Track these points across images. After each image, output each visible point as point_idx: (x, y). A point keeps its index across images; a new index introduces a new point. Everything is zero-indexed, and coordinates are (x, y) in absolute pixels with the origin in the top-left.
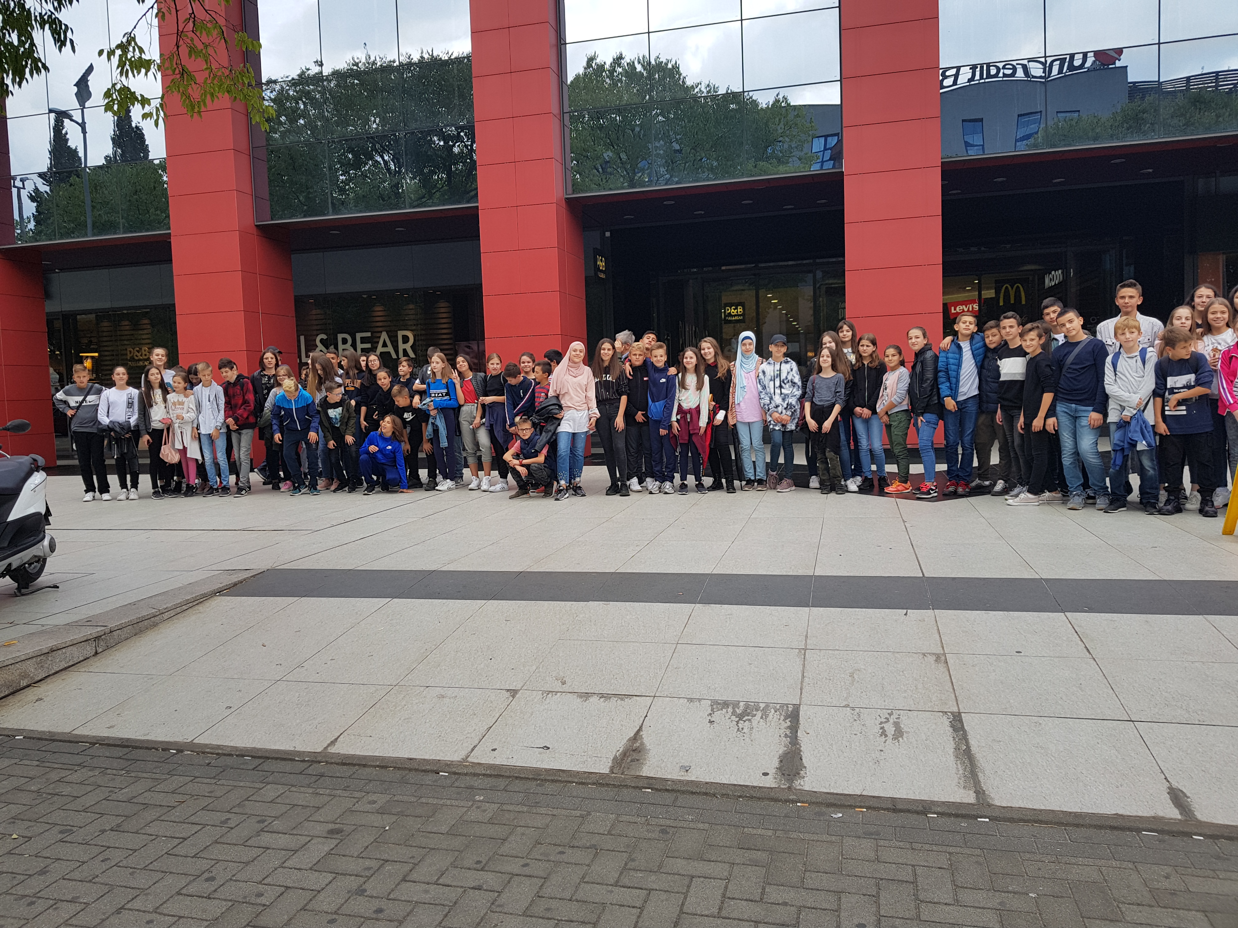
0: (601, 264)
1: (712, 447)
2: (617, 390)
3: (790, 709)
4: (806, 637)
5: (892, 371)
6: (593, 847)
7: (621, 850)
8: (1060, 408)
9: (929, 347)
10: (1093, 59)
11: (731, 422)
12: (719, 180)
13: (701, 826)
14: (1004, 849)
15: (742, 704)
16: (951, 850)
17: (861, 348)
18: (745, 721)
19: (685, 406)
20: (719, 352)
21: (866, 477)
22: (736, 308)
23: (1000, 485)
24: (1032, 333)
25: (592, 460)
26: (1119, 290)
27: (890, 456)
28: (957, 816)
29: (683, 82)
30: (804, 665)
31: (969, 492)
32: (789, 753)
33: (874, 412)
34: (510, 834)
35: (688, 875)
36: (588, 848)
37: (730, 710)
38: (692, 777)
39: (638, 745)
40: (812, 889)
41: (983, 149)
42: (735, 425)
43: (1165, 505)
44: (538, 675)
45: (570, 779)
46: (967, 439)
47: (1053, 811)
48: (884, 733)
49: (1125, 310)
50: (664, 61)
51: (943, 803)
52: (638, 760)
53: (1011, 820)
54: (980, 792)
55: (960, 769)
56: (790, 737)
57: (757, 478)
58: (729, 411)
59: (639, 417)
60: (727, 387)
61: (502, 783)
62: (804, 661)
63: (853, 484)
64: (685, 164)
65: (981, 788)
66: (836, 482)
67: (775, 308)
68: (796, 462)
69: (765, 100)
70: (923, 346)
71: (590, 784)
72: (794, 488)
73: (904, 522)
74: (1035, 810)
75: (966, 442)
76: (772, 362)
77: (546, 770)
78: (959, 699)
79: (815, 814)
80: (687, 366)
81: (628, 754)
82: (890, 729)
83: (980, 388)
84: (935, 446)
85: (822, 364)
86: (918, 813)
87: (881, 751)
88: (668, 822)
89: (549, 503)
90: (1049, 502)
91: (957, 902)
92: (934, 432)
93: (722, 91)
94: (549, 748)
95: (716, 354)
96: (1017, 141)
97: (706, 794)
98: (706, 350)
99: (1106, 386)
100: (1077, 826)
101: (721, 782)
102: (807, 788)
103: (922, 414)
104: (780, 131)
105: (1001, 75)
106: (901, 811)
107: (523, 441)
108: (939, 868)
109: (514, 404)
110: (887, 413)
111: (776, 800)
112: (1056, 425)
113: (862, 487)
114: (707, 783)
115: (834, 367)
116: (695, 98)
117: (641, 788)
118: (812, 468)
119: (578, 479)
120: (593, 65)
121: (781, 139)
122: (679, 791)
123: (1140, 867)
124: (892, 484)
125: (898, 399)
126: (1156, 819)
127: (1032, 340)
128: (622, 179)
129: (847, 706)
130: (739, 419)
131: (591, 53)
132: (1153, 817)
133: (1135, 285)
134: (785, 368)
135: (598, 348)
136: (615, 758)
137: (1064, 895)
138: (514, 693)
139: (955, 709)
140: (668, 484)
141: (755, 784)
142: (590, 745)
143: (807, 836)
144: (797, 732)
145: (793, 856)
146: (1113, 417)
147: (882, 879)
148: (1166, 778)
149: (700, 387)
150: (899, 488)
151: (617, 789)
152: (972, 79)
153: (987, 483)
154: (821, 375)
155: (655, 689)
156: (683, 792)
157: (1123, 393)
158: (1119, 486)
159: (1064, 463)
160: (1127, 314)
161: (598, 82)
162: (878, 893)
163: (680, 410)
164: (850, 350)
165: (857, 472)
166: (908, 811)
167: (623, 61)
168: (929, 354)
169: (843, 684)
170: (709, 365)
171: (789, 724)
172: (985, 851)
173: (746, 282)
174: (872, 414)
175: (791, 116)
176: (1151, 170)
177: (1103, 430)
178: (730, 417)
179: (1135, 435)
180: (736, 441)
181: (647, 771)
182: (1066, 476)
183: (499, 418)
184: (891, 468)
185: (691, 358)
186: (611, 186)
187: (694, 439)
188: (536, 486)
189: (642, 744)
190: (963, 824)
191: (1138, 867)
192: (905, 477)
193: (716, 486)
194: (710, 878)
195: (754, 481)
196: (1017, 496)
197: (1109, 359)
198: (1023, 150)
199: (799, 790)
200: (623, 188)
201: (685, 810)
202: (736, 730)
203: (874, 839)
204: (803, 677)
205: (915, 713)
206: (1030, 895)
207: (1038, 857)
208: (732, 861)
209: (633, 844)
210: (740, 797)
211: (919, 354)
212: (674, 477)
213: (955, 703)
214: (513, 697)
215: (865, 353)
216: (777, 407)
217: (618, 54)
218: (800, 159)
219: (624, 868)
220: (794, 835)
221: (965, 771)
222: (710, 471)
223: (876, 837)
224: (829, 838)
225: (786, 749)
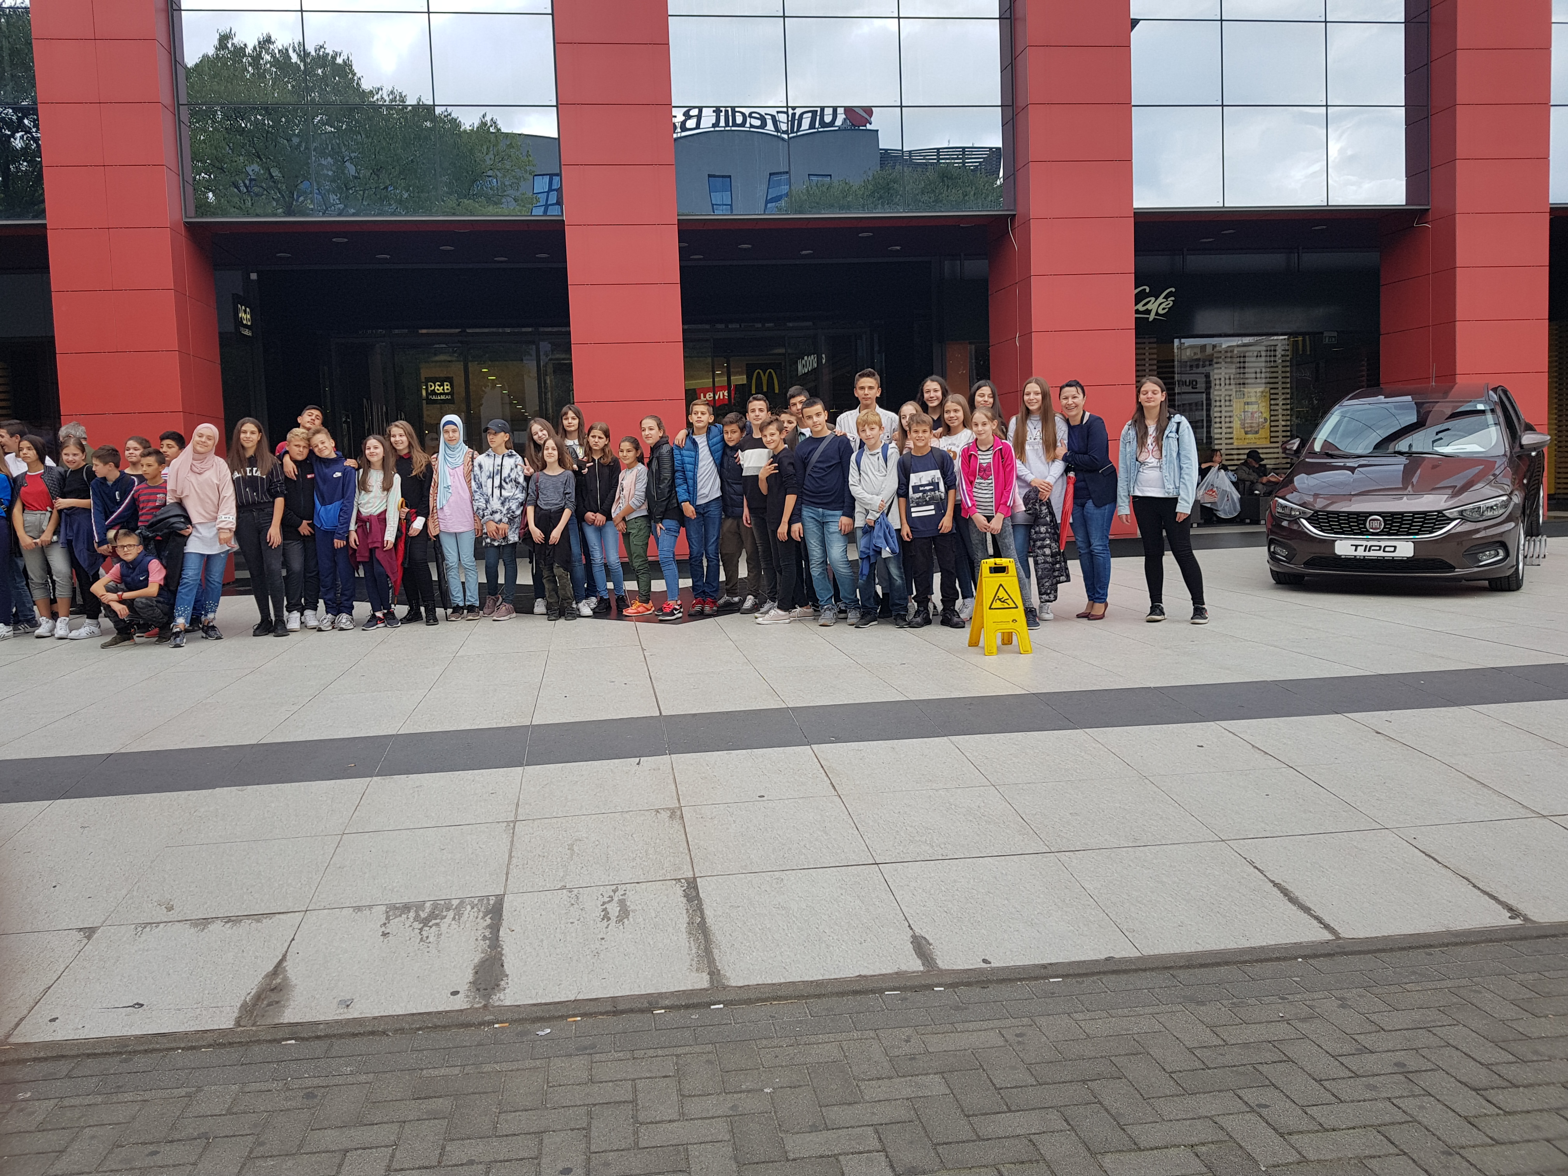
0: (245, 317)
1: (406, 566)
2: (269, 490)
3: (492, 902)
4: (518, 805)
5: (629, 468)
6: (205, 1136)
7: (245, 1133)
8: (806, 512)
9: (665, 439)
10: (844, 116)
11: (433, 531)
12: (411, 215)
13: (363, 1078)
14: (738, 1039)
15: (428, 904)
16: (679, 1051)
17: (591, 439)
18: (431, 927)
19: (365, 511)
20: (416, 443)
21: (602, 598)
22: (442, 385)
23: (750, 601)
24: (771, 427)
25: (233, 588)
26: (858, 380)
27: (629, 571)
28: (687, 1007)
29: (358, 84)
30: (512, 842)
31: (717, 611)
32: (487, 959)
33: (609, 517)
34: (73, 1140)
35: (340, 1150)
36: (195, 1139)
37: (412, 914)
38: (354, 1013)
39: (279, 981)
40: (507, 1136)
41: (732, 209)
42: (437, 536)
43: (914, 617)
44: (130, 902)
45: (173, 1045)
46: (711, 548)
47: (793, 983)
48: (606, 917)
49: (865, 402)
50: (331, 53)
51: (672, 993)
52: (277, 1002)
53: (749, 1002)
54: (714, 974)
55: (693, 947)
56: (489, 939)
57: (468, 603)
58: (430, 518)
59: (304, 528)
60: (426, 486)
61: (64, 1067)
62: (513, 837)
63: (586, 608)
64: (364, 191)
65: (716, 967)
66: (566, 605)
67: (494, 386)
68: (519, 582)
69: (469, 120)
70: (658, 439)
71: (204, 1047)
72: (514, 615)
73: (643, 650)
74: (774, 984)
75: (710, 552)
76: (492, 454)
77: (137, 1037)
78: (695, 861)
79: (517, 1035)
80: (372, 459)
81: (263, 997)
82: (614, 910)
83: (722, 488)
84: (677, 558)
85: (546, 458)
86: (642, 1011)
87: (603, 939)
88: (316, 1082)
89: (163, 653)
90: (801, 619)
91: (683, 1116)
92: (675, 541)
93: (411, 101)
94: (142, 1005)
95: (410, 445)
96: (767, 202)
97: (372, 1033)
98: (398, 438)
99: (851, 488)
100: (819, 996)
101: (394, 1014)
102: (508, 1003)
103: (661, 520)
104: (489, 162)
105: (748, 125)
106: (623, 1012)
107: (125, 564)
108: (664, 1077)
109: (105, 512)
110: (624, 519)
111: (467, 1025)
112: (801, 531)
113: (597, 610)
114: (375, 1018)
115: (561, 462)
116: (376, 107)
117: (279, 1041)
118: (538, 590)
119: (211, 616)
120: (230, 45)
121: (490, 173)
122: (334, 1036)
123: (881, 1033)
124: (632, 605)
125: (636, 502)
126: (898, 974)
127: (772, 435)
128: (275, 204)
129: (564, 888)
130: (442, 528)
131: (224, 29)
132: (897, 973)
133: (874, 375)
134: (509, 463)
135: (236, 431)
136: (244, 1006)
137: (802, 1083)
138: (89, 932)
139: (690, 875)
140: (344, 617)
141: (440, 1009)
142: (207, 992)
143: (505, 1066)
144: (499, 931)
145: (484, 1096)
146: (859, 522)
147: (595, 1105)
148: (909, 926)
149: (387, 487)
150: (640, 609)
151: (244, 1048)
152: (715, 125)
153: (736, 599)
154: (545, 471)
155: (308, 901)
156: (341, 1036)
157: (866, 495)
158: (869, 599)
159: (813, 574)
160: (867, 407)
161: (236, 69)
162: (589, 1124)
163: (360, 519)
164: (576, 442)
165: (592, 591)
166: (632, 1011)
167: (271, 47)
168: (665, 449)
169: (559, 859)
170: (401, 457)
171: (489, 921)
172: (717, 1045)
173: (455, 352)
174: (607, 520)
175: (502, 146)
176: (898, 248)
177: (850, 537)
178: (431, 525)
179: (879, 541)
180: (439, 556)
181: (290, 1015)
182: (816, 589)
183: (81, 532)
184: (631, 585)
185: (376, 448)
186: (258, 211)
187: (379, 555)
188: (144, 628)
189: (286, 979)
190: (693, 1017)
191: (880, 1034)
192: (646, 595)
193: (413, 617)
194: (371, 1148)
195: (462, 608)
196: (767, 612)
197: (853, 457)
198: (774, 214)
199: (498, 1006)
200: (275, 215)
201: (342, 1061)
202: (418, 940)
203: (588, 1054)
204: (510, 857)
205: (643, 886)
206: (766, 1090)
207: (776, 1042)
208: (402, 1119)
209: (263, 1121)
210: (419, 1029)
211: (655, 448)
212: (353, 607)
213: (690, 867)
214: (89, 938)
215: (596, 445)
216: (493, 513)
217: (265, 35)
218: (515, 200)
219: (248, 1158)
220: (487, 1068)
221: (698, 949)
222: (405, 597)
223: (592, 1051)
224: (533, 1064)
225: (483, 955)
